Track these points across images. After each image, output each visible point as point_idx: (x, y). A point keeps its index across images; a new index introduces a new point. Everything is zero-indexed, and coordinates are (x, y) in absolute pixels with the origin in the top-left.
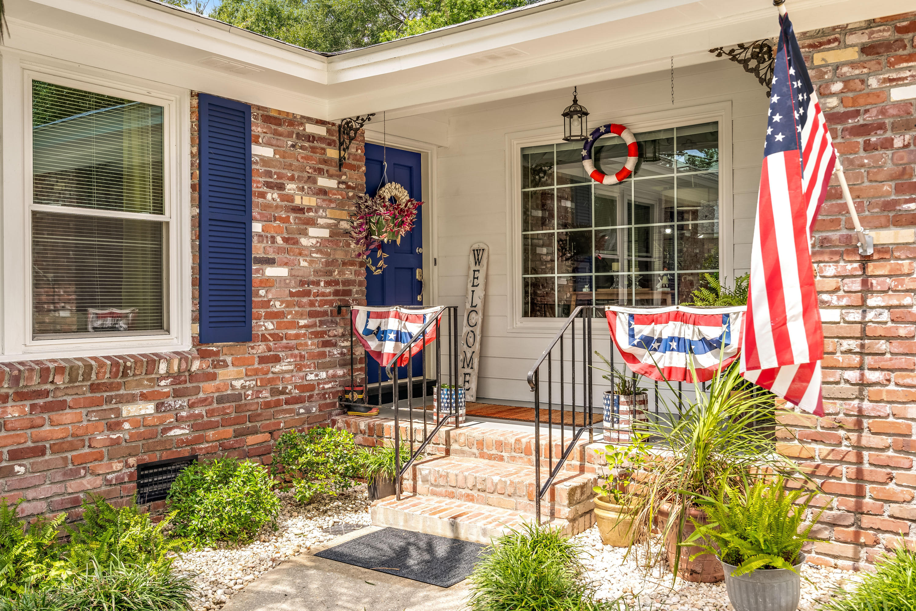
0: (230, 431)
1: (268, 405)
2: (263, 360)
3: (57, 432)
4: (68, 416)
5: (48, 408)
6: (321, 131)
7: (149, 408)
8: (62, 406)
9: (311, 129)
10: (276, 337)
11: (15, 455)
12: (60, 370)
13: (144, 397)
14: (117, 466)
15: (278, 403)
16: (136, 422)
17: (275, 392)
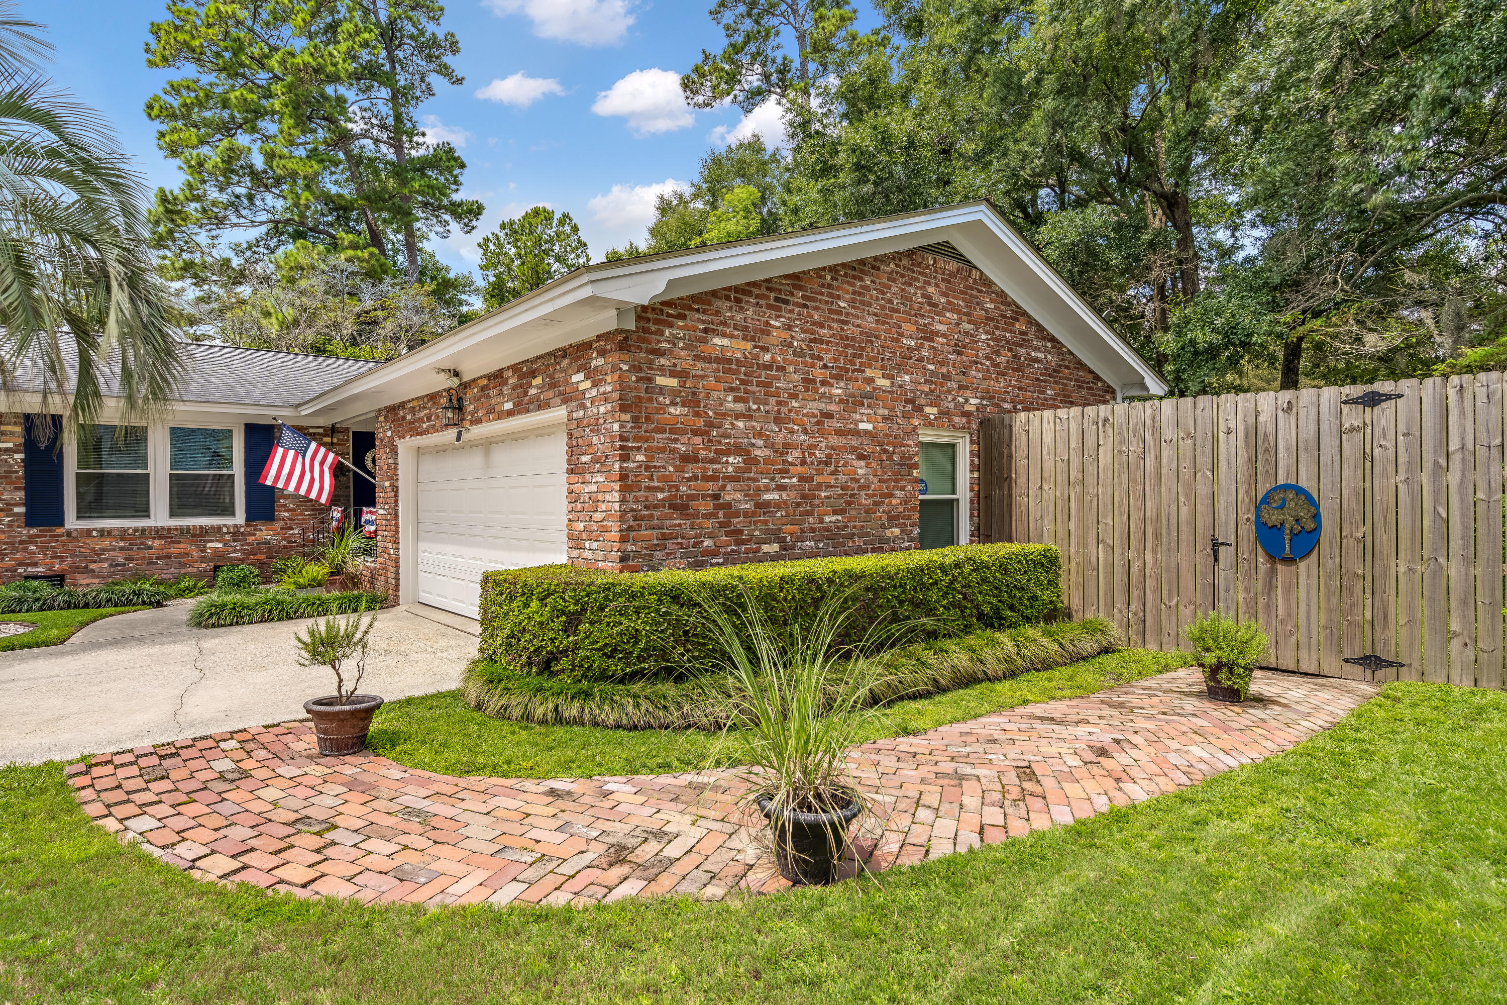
0: (263, 556)
1: (285, 547)
2: (282, 529)
3: (177, 551)
4: (181, 546)
5: (171, 543)
6: (321, 431)
7: (221, 545)
8: (179, 542)
9: (311, 430)
10: (290, 519)
11: (158, 558)
12: (176, 529)
13: (218, 541)
14: (204, 565)
15: (292, 547)
16: (214, 550)
17: (289, 542)
